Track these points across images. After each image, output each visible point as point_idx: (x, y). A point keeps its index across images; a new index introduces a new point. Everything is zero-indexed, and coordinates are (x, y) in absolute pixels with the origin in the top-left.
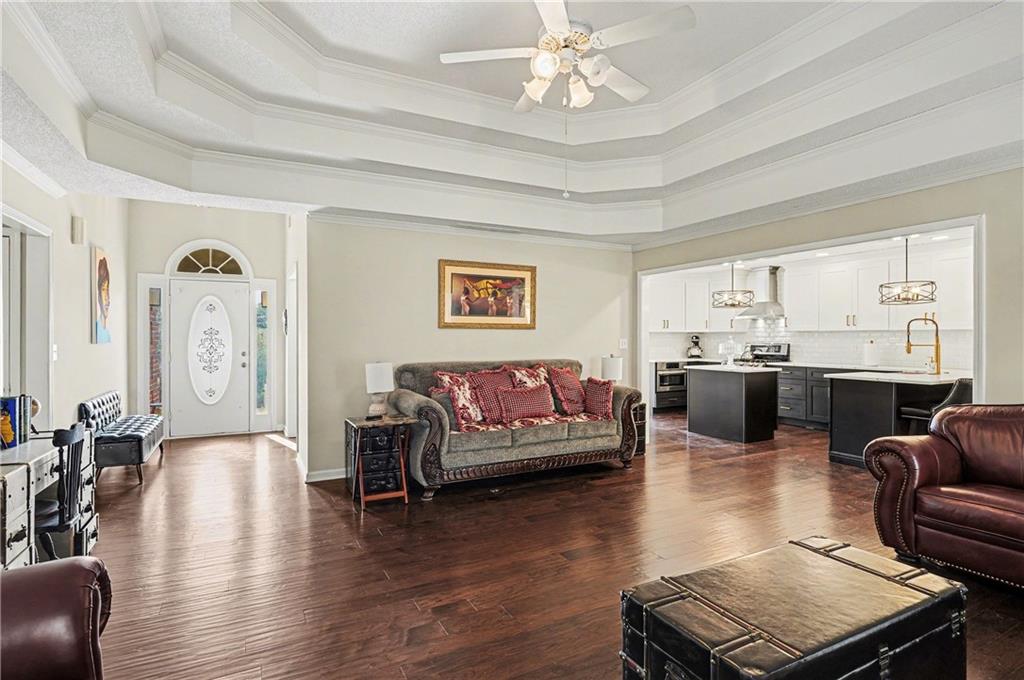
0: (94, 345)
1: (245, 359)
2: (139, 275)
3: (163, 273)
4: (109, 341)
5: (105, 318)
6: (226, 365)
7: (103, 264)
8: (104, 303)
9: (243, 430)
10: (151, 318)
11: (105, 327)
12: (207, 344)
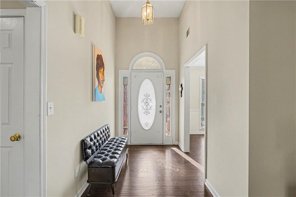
0: (94, 102)
1: (161, 109)
2: (119, 70)
3: (128, 69)
4: (104, 99)
5: (102, 87)
6: (153, 112)
7: (99, 58)
8: (101, 79)
9: (159, 143)
10: (124, 91)
11: (101, 92)
12: (145, 101)
